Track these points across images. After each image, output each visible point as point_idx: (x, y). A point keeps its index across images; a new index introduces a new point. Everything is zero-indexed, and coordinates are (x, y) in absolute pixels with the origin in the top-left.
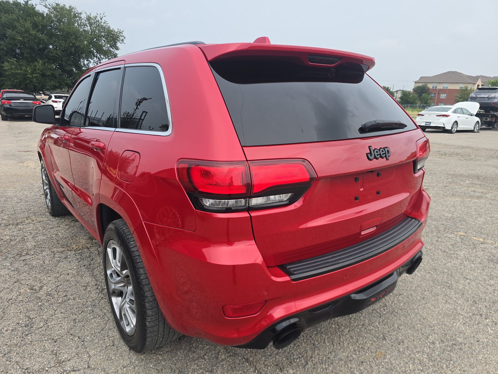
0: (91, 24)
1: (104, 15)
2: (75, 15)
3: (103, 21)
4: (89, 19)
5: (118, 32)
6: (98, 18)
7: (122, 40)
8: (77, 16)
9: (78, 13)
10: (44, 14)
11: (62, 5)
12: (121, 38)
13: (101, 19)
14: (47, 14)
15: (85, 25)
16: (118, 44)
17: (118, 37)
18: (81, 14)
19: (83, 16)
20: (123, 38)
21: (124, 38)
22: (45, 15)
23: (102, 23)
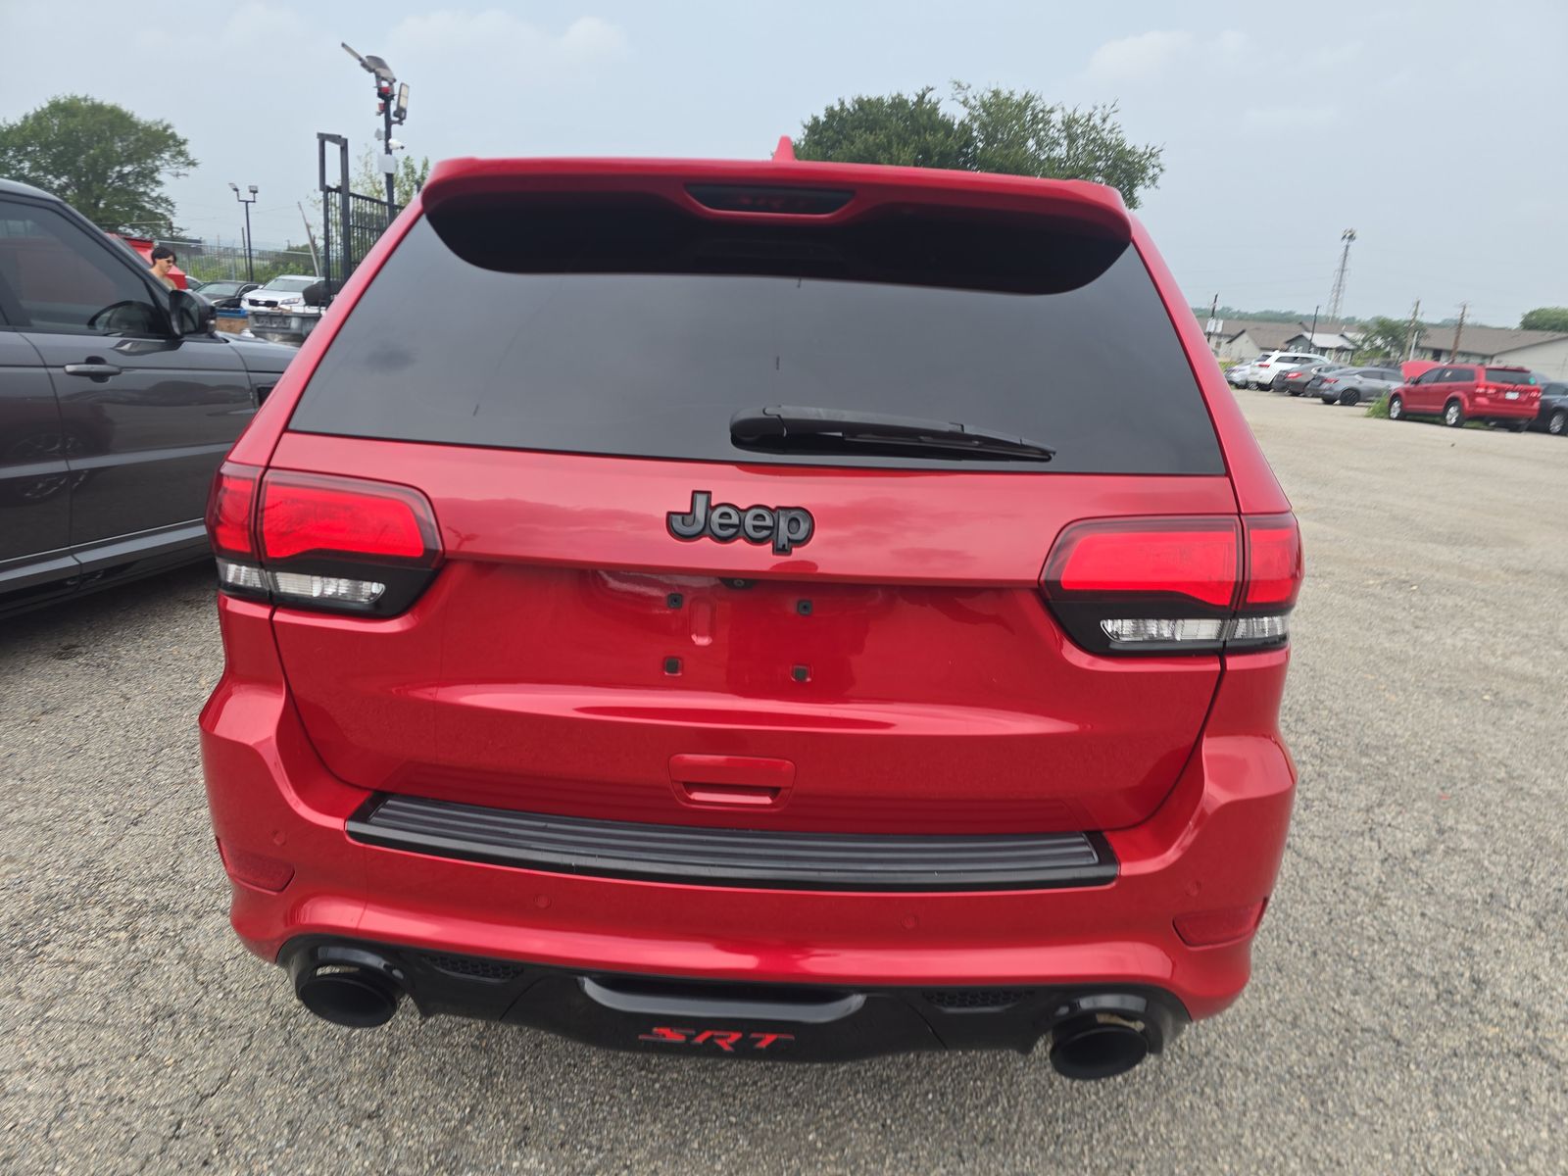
0: (1072, 139)
1: (1114, 109)
2: (1035, 116)
3: (1108, 126)
4: (1069, 124)
5: (1145, 153)
6: (1097, 120)
7: (1154, 179)
8: (1041, 119)
9: (1043, 111)
10: (953, 124)
11: (1005, 93)
12: (1150, 172)
13: (1104, 120)
14: (962, 123)
15: (1056, 143)
16: (1139, 192)
17: (1144, 170)
18: (1051, 111)
19: (1057, 118)
20: (1157, 170)
21: (1162, 170)
22: (956, 127)
23: (1105, 132)
